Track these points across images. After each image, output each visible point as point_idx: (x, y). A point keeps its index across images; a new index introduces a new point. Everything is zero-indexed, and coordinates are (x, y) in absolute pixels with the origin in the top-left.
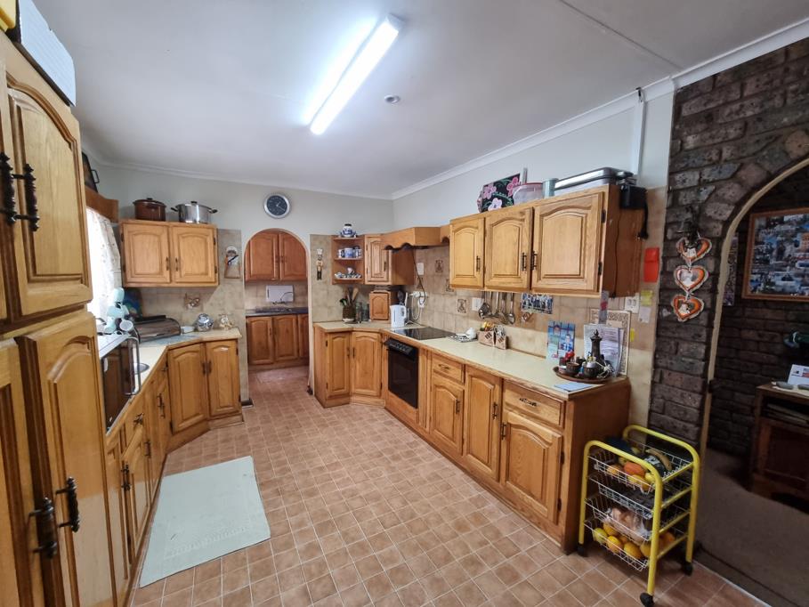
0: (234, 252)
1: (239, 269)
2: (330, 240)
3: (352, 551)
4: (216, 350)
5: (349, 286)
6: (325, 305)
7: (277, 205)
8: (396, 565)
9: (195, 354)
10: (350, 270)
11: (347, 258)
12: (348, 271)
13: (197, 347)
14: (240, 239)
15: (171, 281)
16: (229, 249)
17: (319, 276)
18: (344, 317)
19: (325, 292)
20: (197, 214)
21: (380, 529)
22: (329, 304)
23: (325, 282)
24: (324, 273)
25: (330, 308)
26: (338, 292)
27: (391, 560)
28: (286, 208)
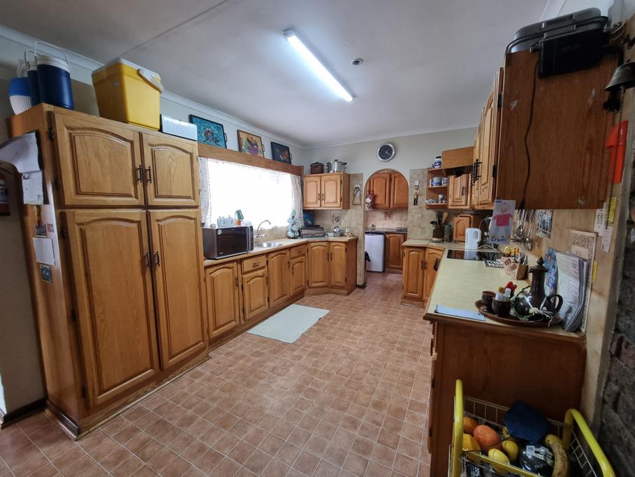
0: (358, 188)
1: (361, 199)
2: (426, 172)
3: (309, 370)
4: (336, 247)
5: (440, 210)
6: (419, 226)
7: (386, 152)
8: (316, 389)
9: (324, 248)
10: (440, 196)
11: (434, 186)
12: (438, 198)
13: (325, 244)
14: (362, 180)
15: (321, 206)
16: (356, 186)
17: (416, 202)
18: (433, 237)
19: (421, 215)
20: (335, 167)
21: (334, 372)
22: (422, 226)
23: (421, 207)
24: (420, 199)
25: (423, 228)
26: (432, 215)
27: (317, 386)
28: (392, 153)
